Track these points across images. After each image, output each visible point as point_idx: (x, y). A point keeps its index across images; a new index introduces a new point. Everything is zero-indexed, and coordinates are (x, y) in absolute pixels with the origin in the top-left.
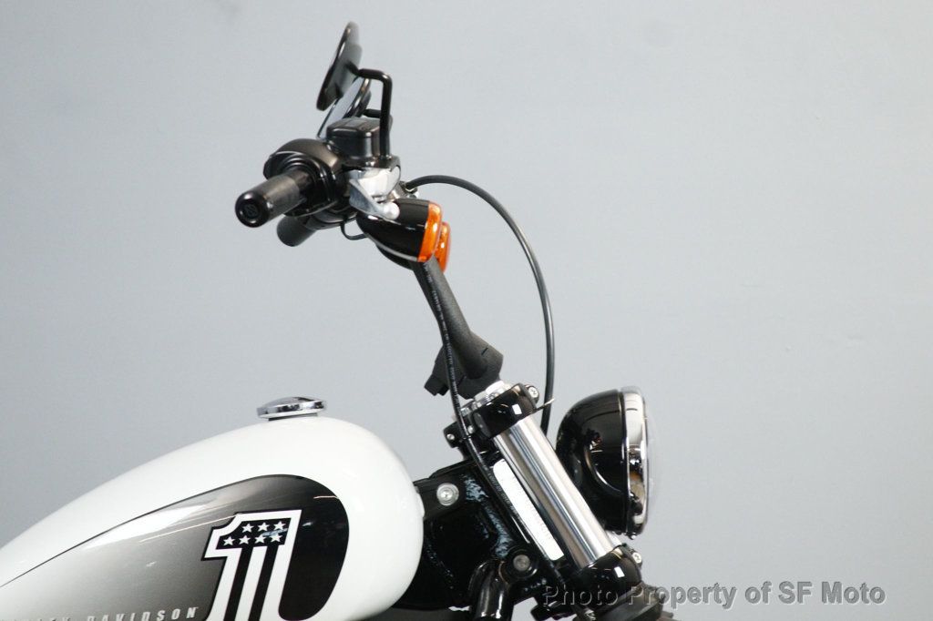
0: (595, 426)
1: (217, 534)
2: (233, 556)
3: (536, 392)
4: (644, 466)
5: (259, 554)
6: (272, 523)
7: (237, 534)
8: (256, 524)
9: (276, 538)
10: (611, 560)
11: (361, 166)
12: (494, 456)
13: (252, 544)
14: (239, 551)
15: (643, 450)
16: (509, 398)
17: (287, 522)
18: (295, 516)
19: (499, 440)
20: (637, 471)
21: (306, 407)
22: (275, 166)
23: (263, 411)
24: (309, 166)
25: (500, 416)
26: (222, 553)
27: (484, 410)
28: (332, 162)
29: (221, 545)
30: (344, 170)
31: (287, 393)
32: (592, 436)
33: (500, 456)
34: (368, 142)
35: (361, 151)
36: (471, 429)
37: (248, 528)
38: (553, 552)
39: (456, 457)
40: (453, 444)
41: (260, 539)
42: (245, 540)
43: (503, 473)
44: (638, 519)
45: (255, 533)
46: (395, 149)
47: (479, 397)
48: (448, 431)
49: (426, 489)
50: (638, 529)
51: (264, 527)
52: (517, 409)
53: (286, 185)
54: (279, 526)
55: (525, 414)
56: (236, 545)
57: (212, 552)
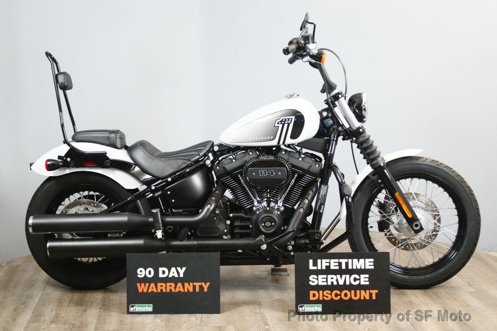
0: (356, 100)
1: (277, 121)
2: (281, 126)
3: (344, 93)
4: (366, 109)
5: (286, 126)
6: (289, 119)
7: (281, 121)
8: (285, 119)
9: (290, 122)
10: (360, 128)
11: (309, 43)
12: (335, 106)
13: (285, 123)
14: (282, 125)
15: (366, 105)
16: (339, 93)
17: (292, 119)
18: (293, 117)
19: (336, 102)
20: (365, 109)
21: (295, 95)
22: (291, 43)
23: (286, 96)
24: (298, 43)
25: (336, 97)
26: (278, 125)
27: (333, 96)
28: (303, 42)
29: (278, 123)
30: (305, 44)
31: (291, 93)
32: (355, 102)
33: (336, 106)
34: (310, 38)
35: (308, 40)
36: (330, 100)
37: (284, 120)
38: (347, 126)
39: (326, 106)
40: (326, 104)
41: (286, 122)
42: (283, 122)
43: (337, 110)
44: (364, 120)
45: (285, 121)
46: (315, 40)
47: (332, 93)
48: (325, 101)
49: (320, 113)
50: (365, 122)
51: (287, 120)
52: (340, 96)
53: (293, 47)
54: (290, 120)
55: (342, 97)
56: (281, 123)
57: (276, 125)
